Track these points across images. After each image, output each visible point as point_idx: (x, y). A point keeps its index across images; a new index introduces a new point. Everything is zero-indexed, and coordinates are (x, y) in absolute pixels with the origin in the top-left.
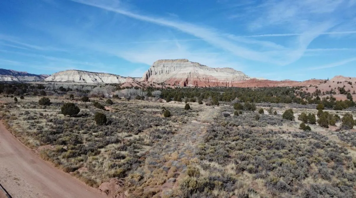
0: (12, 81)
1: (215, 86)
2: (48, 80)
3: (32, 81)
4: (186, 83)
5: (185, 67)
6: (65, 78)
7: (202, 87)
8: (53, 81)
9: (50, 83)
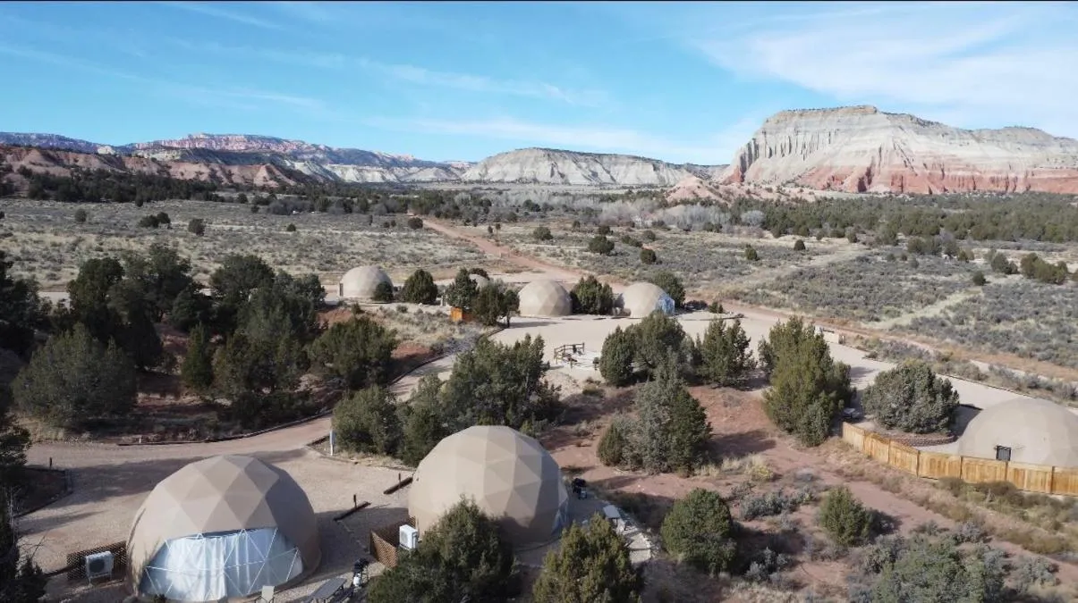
0: (383, 181)
1: (965, 189)
2: (470, 179)
3: (428, 182)
4: (866, 181)
5: (865, 131)
6: (513, 173)
7: (920, 196)
8: (485, 183)
9: (476, 185)
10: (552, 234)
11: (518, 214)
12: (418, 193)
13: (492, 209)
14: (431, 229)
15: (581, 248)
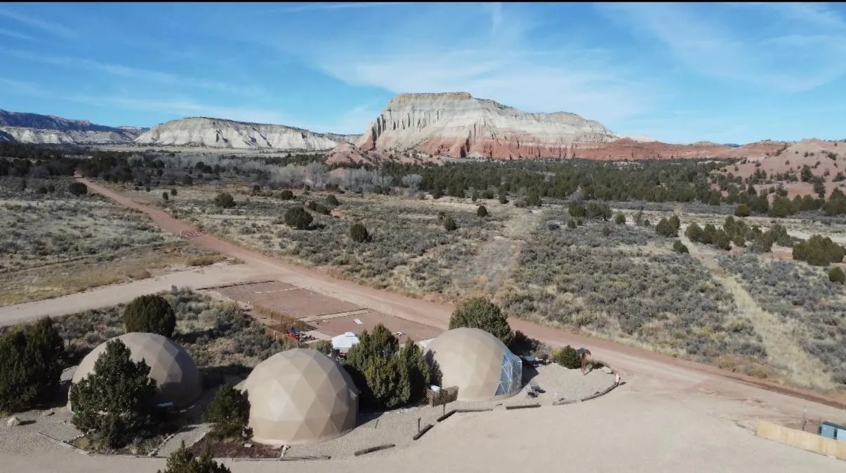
0: (60, 143)
1: (533, 156)
2: (144, 142)
3: (103, 144)
4: (466, 149)
5: (463, 111)
6: (182, 137)
7: (504, 160)
8: (156, 145)
9: (149, 148)
10: (235, 200)
11: (192, 176)
12: (91, 154)
13: (166, 172)
14: (98, 194)
15: (273, 218)
